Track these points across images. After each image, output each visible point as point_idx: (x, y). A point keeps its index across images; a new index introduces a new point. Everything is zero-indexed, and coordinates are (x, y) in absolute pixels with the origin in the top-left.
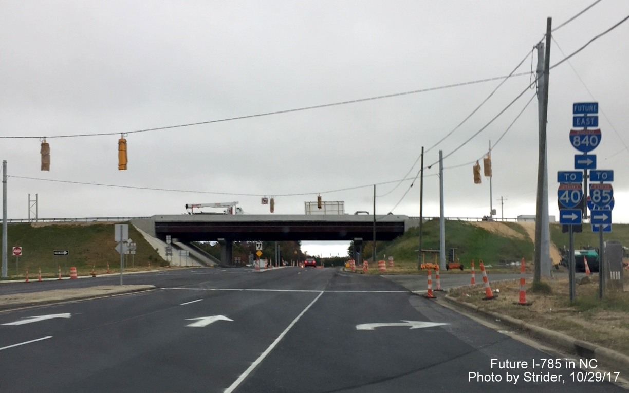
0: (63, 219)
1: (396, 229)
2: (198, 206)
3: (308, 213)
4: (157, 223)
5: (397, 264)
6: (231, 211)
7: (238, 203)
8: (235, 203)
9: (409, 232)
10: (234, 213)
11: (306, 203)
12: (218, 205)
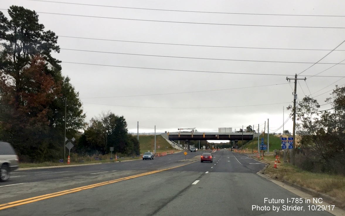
0: (149, 133)
1: (250, 137)
2: (182, 129)
3: (220, 132)
4: (170, 135)
5: (249, 150)
6: (193, 131)
7: (196, 128)
8: (195, 128)
9: (254, 139)
10: (194, 132)
11: (219, 128)
12: (189, 129)
